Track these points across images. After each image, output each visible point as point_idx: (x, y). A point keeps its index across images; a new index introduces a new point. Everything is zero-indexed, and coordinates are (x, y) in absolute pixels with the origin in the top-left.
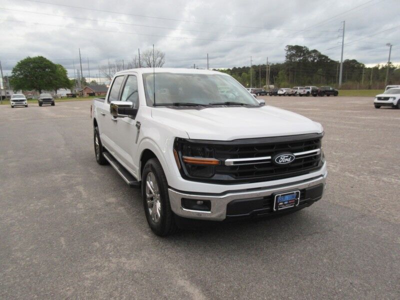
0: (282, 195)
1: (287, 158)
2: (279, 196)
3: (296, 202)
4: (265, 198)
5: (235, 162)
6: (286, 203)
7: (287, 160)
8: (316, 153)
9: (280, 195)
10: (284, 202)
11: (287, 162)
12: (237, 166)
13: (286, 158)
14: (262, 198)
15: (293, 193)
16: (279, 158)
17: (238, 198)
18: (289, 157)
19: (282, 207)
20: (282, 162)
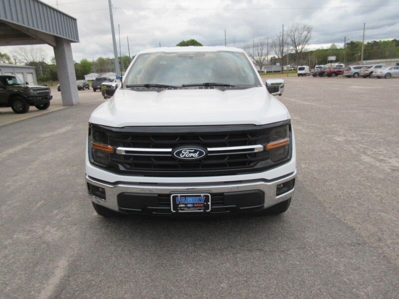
0: (181, 196)
1: (192, 152)
2: (177, 196)
3: (207, 207)
4: (160, 195)
5: (127, 152)
6: (189, 205)
7: (192, 154)
8: (253, 149)
9: (179, 195)
10: (186, 204)
11: (192, 157)
12: (130, 157)
13: (190, 152)
14: (157, 195)
15: (200, 196)
16: (180, 152)
17: (129, 191)
18: (195, 152)
19: (183, 210)
20: (185, 157)
